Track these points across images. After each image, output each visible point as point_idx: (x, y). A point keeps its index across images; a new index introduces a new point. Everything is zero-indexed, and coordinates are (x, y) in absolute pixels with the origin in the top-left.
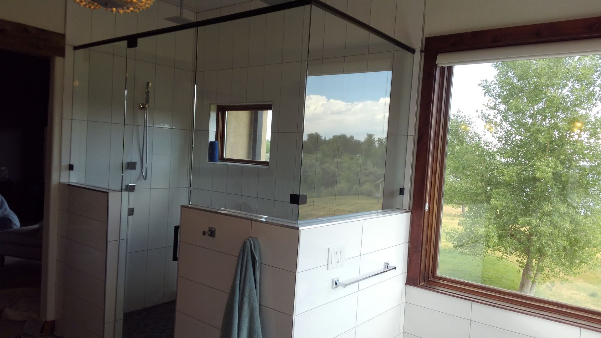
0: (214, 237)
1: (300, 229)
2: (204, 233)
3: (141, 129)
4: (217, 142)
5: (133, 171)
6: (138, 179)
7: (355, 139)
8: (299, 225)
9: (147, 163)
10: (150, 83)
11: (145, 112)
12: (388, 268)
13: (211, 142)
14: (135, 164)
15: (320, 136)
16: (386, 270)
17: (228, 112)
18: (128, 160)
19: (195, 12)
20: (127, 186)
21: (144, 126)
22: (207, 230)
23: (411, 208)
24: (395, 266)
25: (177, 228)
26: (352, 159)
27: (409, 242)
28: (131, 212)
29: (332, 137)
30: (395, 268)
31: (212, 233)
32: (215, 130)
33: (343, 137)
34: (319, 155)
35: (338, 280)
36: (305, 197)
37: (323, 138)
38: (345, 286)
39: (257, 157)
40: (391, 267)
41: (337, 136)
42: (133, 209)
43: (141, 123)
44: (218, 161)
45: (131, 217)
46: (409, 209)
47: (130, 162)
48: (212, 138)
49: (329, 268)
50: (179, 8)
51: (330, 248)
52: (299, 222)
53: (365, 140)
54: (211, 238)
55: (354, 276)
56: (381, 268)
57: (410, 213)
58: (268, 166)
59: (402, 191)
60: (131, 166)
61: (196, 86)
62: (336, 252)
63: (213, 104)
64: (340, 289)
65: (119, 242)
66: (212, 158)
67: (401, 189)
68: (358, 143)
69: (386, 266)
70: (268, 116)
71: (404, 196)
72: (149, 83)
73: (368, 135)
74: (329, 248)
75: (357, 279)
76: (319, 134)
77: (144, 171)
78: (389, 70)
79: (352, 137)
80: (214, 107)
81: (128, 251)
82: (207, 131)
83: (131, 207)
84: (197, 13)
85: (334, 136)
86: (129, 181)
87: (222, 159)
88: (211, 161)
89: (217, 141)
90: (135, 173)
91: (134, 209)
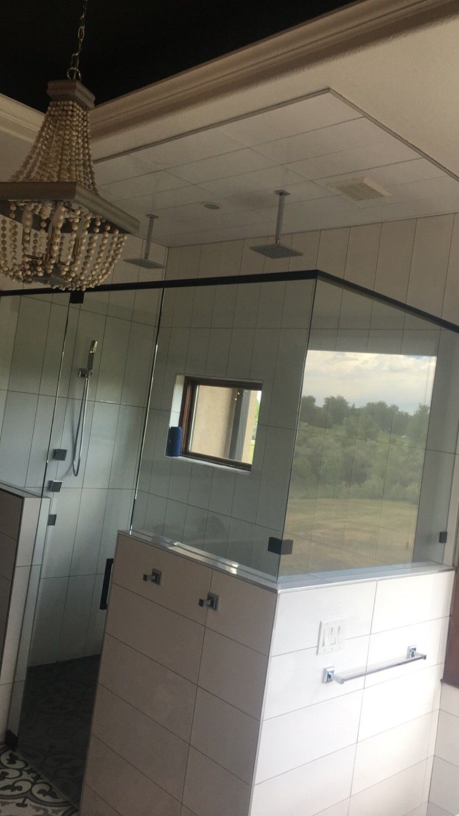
0: (159, 584)
1: (279, 591)
2: (145, 578)
3: (77, 404)
4: (180, 428)
5: (61, 462)
6: (67, 473)
7: (400, 410)
8: (279, 586)
9: (81, 451)
10: (96, 342)
11: (85, 380)
12: (413, 655)
13: (172, 427)
14: (64, 452)
15: (345, 402)
16: (411, 659)
17: (201, 386)
18: (57, 446)
19: (166, 247)
20: (51, 482)
21: (83, 400)
22: (149, 573)
23: (456, 564)
24: (424, 653)
25: (110, 562)
26: (392, 442)
27: (450, 616)
28: (52, 520)
29: (366, 405)
30: (425, 657)
31: (156, 577)
32: (179, 411)
33: (382, 405)
34: (341, 432)
35: (333, 672)
36: (290, 543)
37: (350, 405)
38: (342, 681)
39: (236, 456)
40: (418, 654)
41: (373, 404)
42: (55, 516)
43: (78, 395)
44: (180, 456)
45: (51, 527)
46: (453, 565)
47: (58, 450)
48: (174, 422)
49: (320, 651)
50: (145, 241)
51: (323, 622)
52: (281, 578)
53: (415, 413)
54: (154, 585)
55: (358, 665)
56: (403, 654)
57: (453, 573)
58: (250, 471)
59: (443, 537)
60: (59, 455)
61: (157, 346)
62: (332, 629)
63: (180, 374)
64: (334, 684)
65: (31, 568)
66: (172, 450)
67: (441, 533)
68: (405, 417)
69: (411, 653)
70: (257, 396)
71: (446, 544)
72: (94, 342)
73: (420, 407)
74: (321, 623)
75: (363, 671)
76: (345, 398)
77: (76, 463)
78: (432, 355)
79: (394, 408)
80: (180, 379)
81: (43, 576)
82: (168, 411)
83: (53, 513)
84: (169, 248)
85: (369, 404)
86: (52, 477)
87: (186, 453)
88: (169, 456)
89: (182, 427)
90: (63, 465)
91: (57, 517)
